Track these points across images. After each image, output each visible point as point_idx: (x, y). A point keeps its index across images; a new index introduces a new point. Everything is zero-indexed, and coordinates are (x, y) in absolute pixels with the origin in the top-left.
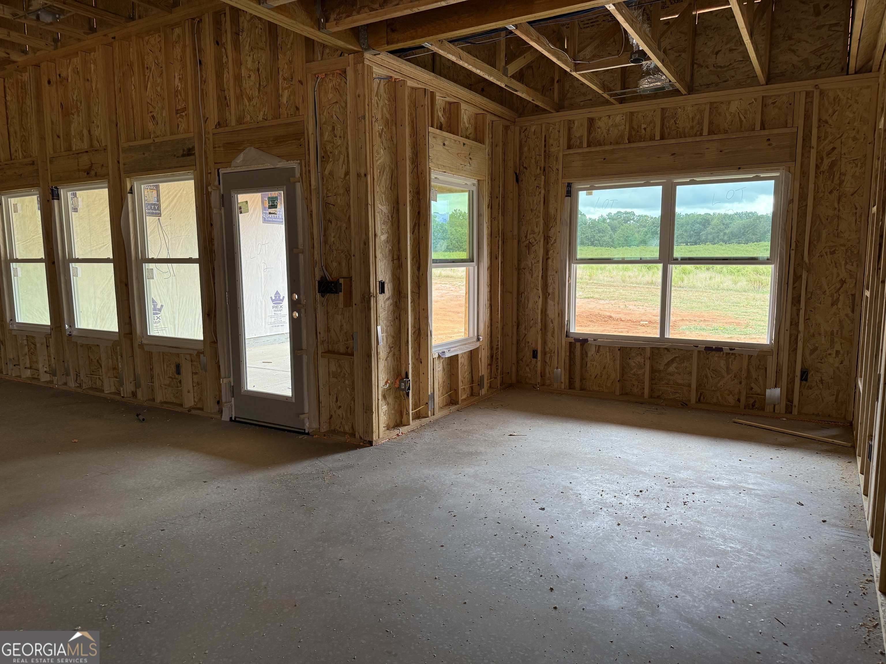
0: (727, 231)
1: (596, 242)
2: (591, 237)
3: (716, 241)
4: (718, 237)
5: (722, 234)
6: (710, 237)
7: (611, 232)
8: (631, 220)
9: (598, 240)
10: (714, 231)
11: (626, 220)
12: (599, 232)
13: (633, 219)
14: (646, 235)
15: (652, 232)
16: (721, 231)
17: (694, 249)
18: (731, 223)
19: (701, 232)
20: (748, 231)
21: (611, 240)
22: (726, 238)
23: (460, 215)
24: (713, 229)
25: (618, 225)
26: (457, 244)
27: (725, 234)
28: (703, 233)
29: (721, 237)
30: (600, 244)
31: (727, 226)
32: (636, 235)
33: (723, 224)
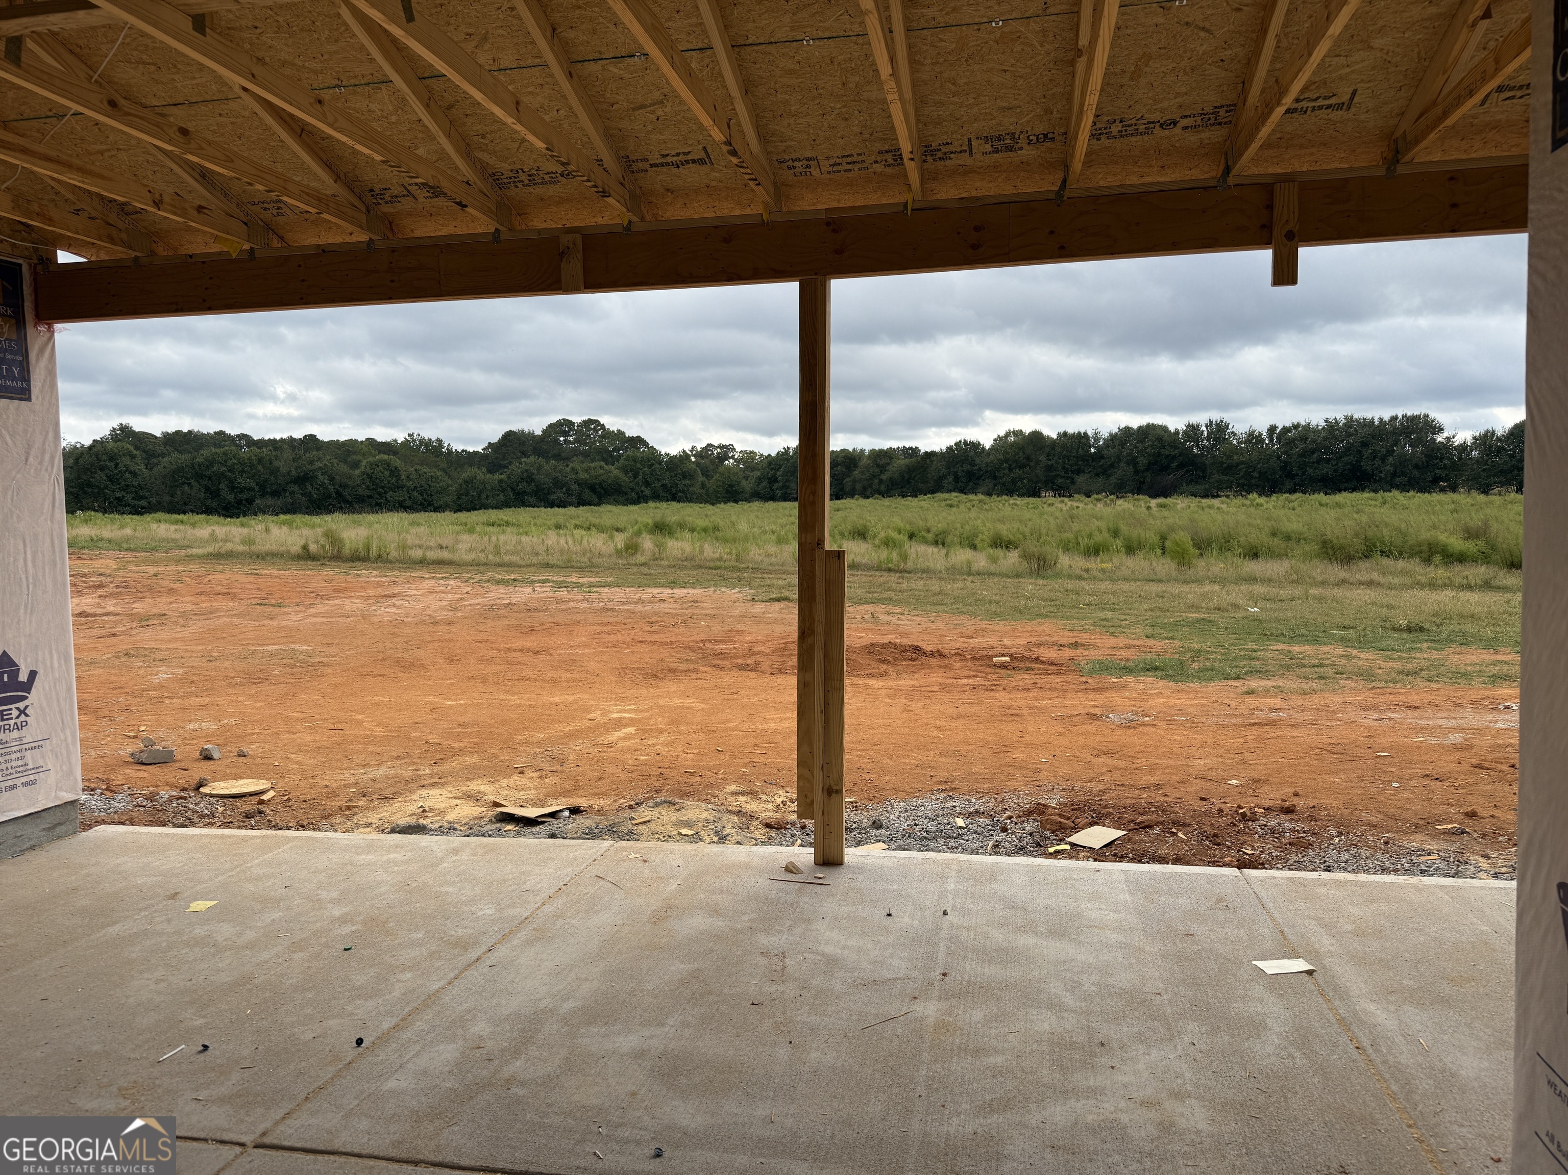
0: (884, 477)
1: (680, 494)
2: (671, 487)
3: (868, 493)
4: (871, 486)
5: (876, 481)
6: (858, 486)
7: (701, 479)
8: (730, 458)
9: (684, 492)
10: (863, 477)
11: (723, 457)
12: (684, 477)
13: (733, 457)
14: (759, 484)
15: (769, 479)
16: (874, 476)
17: (841, 506)
18: (888, 464)
19: (844, 479)
20: (915, 476)
21: (704, 491)
22: (883, 488)
23: (421, 445)
24: (862, 473)
25: (712, 467)
26: (420, 498)
27: (881, 481)
28: (847, 480)
29: (875, 487)
30: (686, 497)
31: (883, 468)
32: (744, 483)
33: (878, 465)
